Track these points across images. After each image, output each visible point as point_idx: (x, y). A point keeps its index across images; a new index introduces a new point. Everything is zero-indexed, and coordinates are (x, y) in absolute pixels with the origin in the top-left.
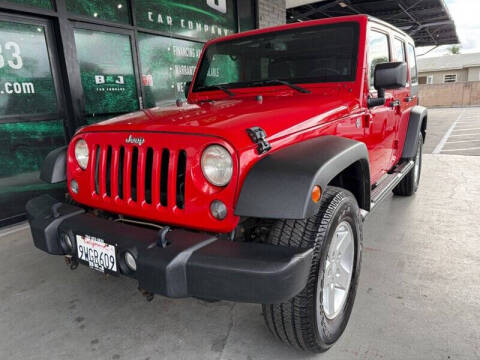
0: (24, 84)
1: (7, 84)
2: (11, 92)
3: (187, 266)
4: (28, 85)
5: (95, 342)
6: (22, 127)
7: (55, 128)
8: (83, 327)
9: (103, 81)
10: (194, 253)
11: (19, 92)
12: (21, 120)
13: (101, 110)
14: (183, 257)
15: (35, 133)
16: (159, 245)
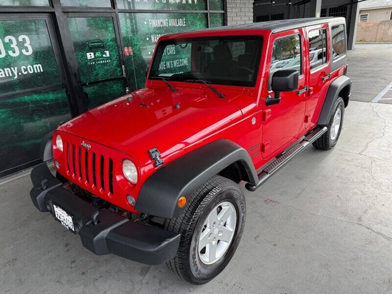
0: (34, 66)
1: (22, 68)
2: (26, 72)
3: (106, 239)
4: (37, 66)
5: (73, 262)
6: (36, 97)
7: (59, 96)
8: (68, 250)
9: (93, 57)
10: (111, 231)
11: (32, 72)
12: (35, 92)
13: (93, 79)
14: (104, 233)
15: (46, 101)
16: (93, 223)
